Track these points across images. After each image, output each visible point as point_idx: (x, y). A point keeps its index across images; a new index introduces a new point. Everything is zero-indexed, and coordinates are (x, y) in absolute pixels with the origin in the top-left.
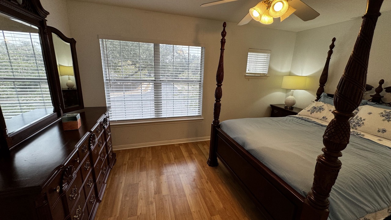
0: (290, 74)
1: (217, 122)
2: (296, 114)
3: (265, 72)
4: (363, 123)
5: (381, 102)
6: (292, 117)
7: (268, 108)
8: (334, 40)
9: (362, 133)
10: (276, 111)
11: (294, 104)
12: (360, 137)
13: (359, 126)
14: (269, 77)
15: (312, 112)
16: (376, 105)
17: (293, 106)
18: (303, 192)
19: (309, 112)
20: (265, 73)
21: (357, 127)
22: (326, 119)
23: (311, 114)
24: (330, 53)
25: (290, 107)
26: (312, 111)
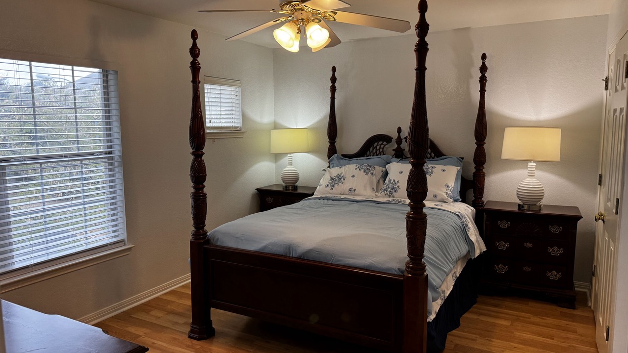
0: (276, 126)
1: (202, 235)
2: (313, 194)
3: (237, 123)
4: (398, 187)
5: (404, 157)
6: (311, 199)
7: (253, 195)
8: (334, 69)
9: (402, 200)
10: (270, 198)
11: (297, 179)
12: (403, 204)
13: (396, 191)
14: (245, 134)
15: (332, 187)
16: (401, 161)
17: (296, 184)
18: (398, 269)
19: (329, 188)
20: (237, 126)
21: (394, 194)
22: (354, 190)
23: (332, 189)
24: (333, 89)
25: (292, 187)
26: (332, 185)
